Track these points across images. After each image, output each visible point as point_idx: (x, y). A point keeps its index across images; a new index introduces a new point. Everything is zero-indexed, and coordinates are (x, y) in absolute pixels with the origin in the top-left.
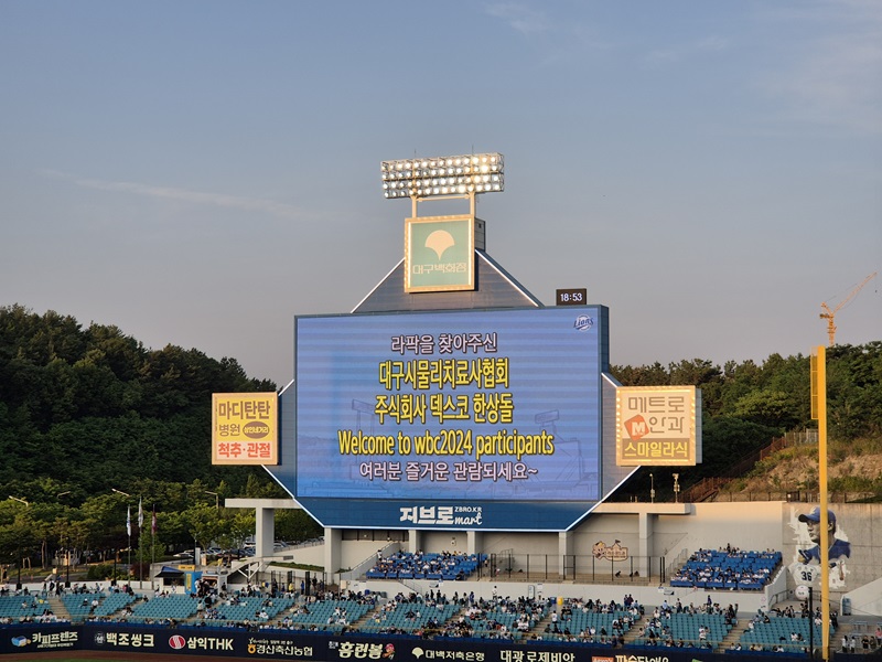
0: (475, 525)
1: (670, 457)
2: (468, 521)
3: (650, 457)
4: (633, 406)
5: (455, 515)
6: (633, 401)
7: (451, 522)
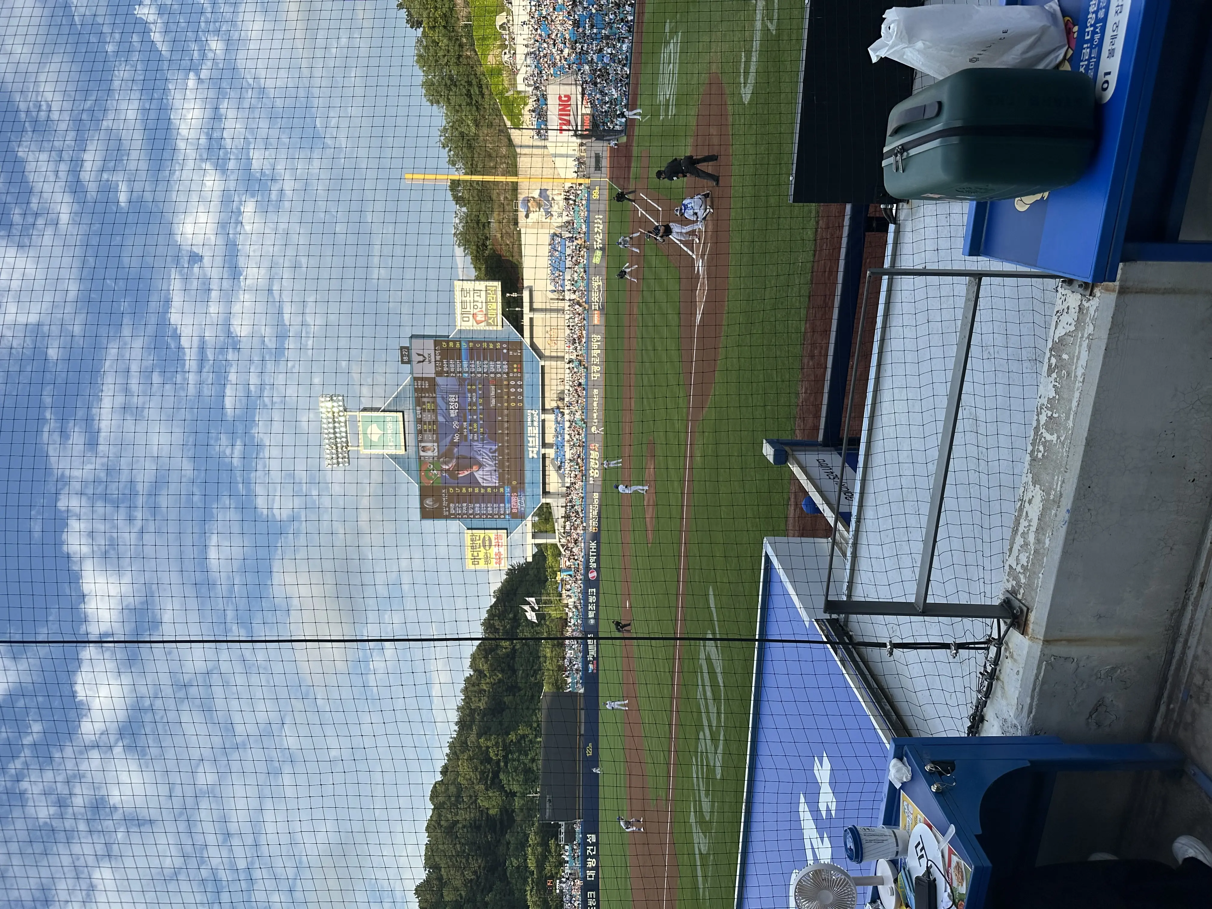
0: (538, 414)
1: (496, 297)
2: (536, 418)
3: (497, 310)
4: (467, 319)
5: (533, 426)
6: (465, 319)
7: (537, 428)
